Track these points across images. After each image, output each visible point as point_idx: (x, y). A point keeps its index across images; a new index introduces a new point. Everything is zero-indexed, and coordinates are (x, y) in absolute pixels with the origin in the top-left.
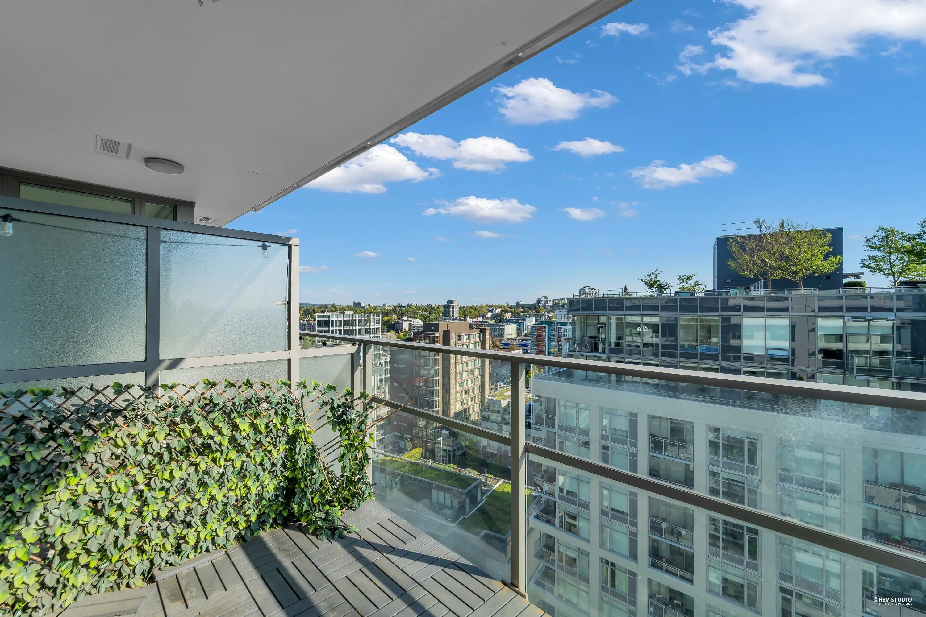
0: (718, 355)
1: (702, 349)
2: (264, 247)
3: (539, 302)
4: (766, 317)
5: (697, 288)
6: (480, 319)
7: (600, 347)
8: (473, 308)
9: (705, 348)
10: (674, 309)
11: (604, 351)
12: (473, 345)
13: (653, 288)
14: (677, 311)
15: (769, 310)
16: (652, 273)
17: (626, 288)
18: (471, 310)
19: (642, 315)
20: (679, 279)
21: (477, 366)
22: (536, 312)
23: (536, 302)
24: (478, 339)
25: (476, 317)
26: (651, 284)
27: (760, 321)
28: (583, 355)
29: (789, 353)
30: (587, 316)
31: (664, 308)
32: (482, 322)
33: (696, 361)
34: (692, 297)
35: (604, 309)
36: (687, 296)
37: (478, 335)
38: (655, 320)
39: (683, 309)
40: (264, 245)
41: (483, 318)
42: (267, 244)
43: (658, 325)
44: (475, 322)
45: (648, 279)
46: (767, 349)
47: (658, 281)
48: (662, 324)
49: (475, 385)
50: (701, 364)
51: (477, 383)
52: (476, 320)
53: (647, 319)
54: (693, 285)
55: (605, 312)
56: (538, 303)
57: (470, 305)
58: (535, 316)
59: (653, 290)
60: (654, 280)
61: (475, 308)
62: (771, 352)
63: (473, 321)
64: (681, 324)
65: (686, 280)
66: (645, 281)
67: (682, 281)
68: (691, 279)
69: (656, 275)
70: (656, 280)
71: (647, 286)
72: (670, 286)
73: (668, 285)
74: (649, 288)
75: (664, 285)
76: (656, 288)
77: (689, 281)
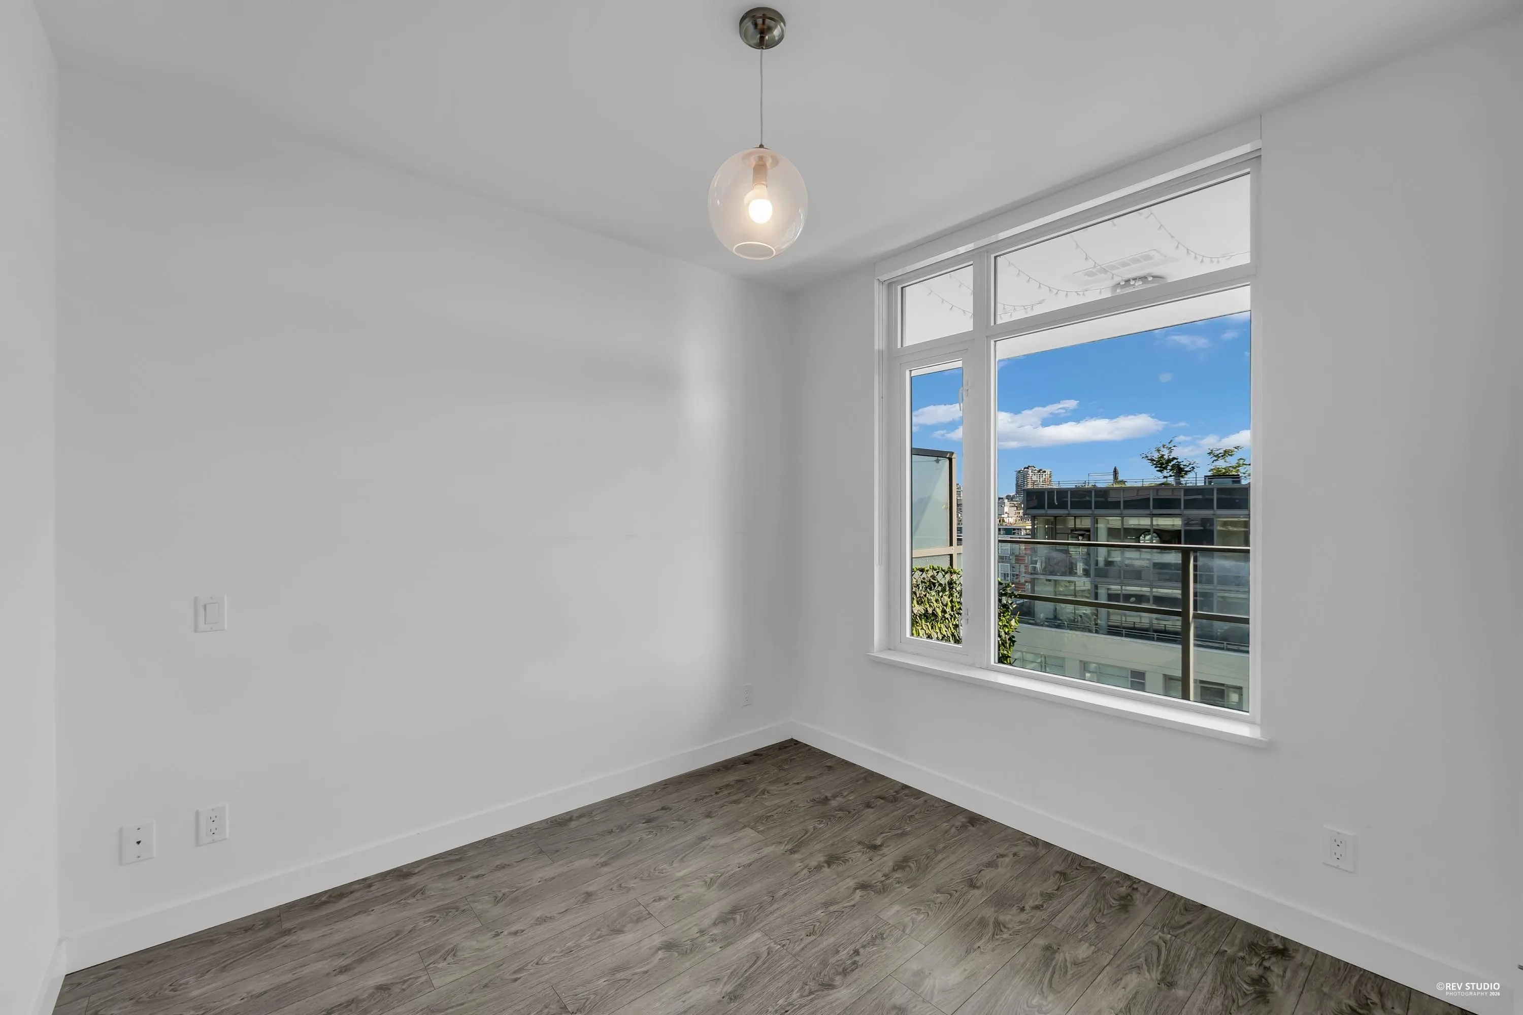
2: (937, 461)
5: (1242, 469)
10: (1206, 504)
13: (1165, 471)
14: (1212, 508)
16: (1164, 446)
17: (1115, 472)
19: (1153, 516)
20: (1210, 453)
26: (1162, 464)
30: (1055, 517)
31: (1190, 504)
34: (1236, 486)
35: (1087, 505)
36: (1228, 483)
38: (1175, 523)
39: (1223, 505)
40: (937, 459)
42: (939, 458)
43: (1180, 531)
45: (1156, 456)
47: (1174, 458)
48: (1186, 531)
54: (1234, 464)
55: (1089, 512)
59: (1165, 473)
60: (1166, 457)
64: (1219, 531)
65: (1222, 456)
66: (1152, 460)
67: (1216, 459)
68: (1231, 455)
69: (1170, 448)
70: (1171, 457)
71: (1156, 467)
72: (1195, 467)
73: (1191, 466)
74: (1158, 471)
75: (1184, 466)
76: (1171, 470)
77: (1228, 458)
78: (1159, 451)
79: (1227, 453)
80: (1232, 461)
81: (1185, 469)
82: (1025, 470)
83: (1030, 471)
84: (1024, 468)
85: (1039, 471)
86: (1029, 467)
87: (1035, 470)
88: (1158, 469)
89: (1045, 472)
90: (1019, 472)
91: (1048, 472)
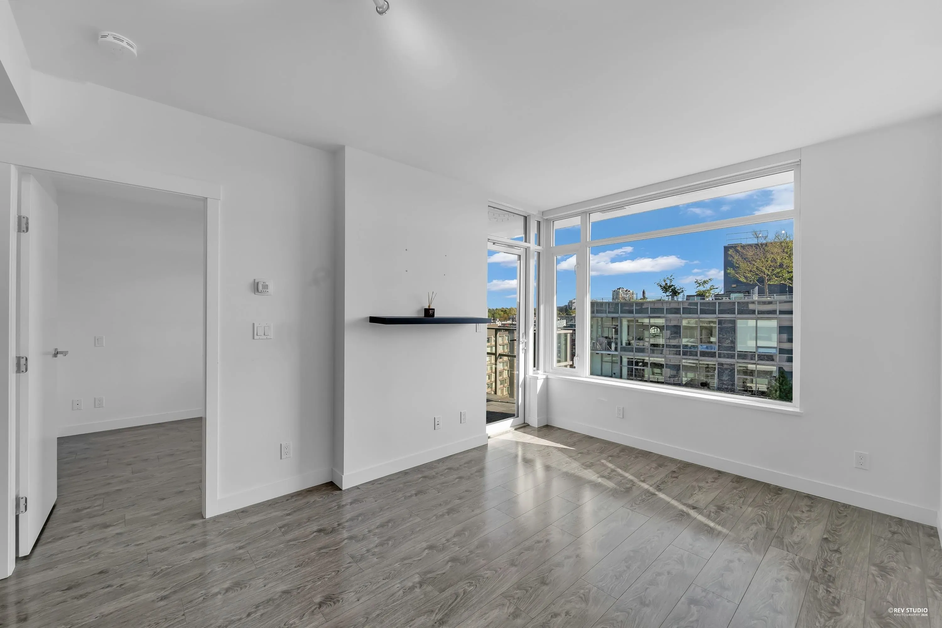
0: (715, 353)
1: (702, 348)
3: (570, 304)
4: (757, 319)
5: (713, 291)
6: (509, 322)
7: (613, 346)
8: (502, 311)
9: (705, 347)
11: (616, 349)
12: (502, 347)
15: (760, 312)
16: (668, 279)
17: (644, 292)
18: (500, 313)
19: (650, 318)
20: (696, 282)
21: (506, 368)
22: (567, 314)
23: (567, 304)
24: (506, 341)
25: (506, 319)
26: (666, 288)
27: (752, 323)
28: (598, 354)
29: (777, 351)
32: (511, 324)
33: (695, 358)
37: (507, 337)
38: (660, 321)
39: (686, 311)
41: (513, 321)
43: (664, 326)
44: (504, 324)
45: (663, 284)
46: (758, 347)
47: (673, 286)
48: (667, 326)
49: (504, 387)
50: (701, 360)
51: (506, 385)
52: (506, 323)
53: (653, 321)
54: (708, 288)
56: (569, 306)
57: (500, 307)
58: (566, 318)
59: (668, 294)
60: (669, 285)
61: (504, 311)
62: (761, 350)
63: (502, 324)
64: (684, 326)
65: (702, 284)
66: (661, 286)
67: (699, 285)
68: (707, 284)
69: (671, 279)
70: (671, 284)
71: (662, 290)
72: (684, 291)
73: (681, 290)
74: (664, 292)
75: (677, 289)
76: (671, 292)
77: (706, 285)
78: (665, 281)
79: (705, 282)
80: (707, 286)
81: (679, 292)
82: (618, 290)
83: (621, 291)
84: (617, 289)
85: (626, 291)
86: (620, 288)
87: (624, 290)
88: (664, 291)
89: (629, 291)
90: (614, 291)
91: (631, 291)
